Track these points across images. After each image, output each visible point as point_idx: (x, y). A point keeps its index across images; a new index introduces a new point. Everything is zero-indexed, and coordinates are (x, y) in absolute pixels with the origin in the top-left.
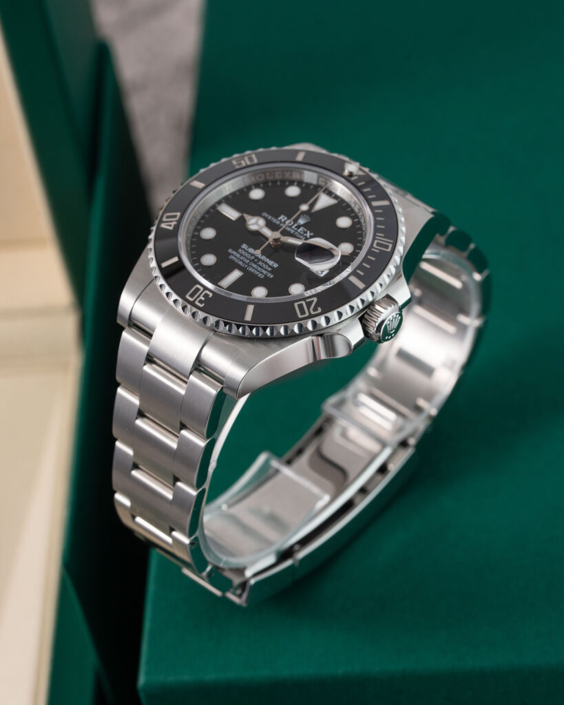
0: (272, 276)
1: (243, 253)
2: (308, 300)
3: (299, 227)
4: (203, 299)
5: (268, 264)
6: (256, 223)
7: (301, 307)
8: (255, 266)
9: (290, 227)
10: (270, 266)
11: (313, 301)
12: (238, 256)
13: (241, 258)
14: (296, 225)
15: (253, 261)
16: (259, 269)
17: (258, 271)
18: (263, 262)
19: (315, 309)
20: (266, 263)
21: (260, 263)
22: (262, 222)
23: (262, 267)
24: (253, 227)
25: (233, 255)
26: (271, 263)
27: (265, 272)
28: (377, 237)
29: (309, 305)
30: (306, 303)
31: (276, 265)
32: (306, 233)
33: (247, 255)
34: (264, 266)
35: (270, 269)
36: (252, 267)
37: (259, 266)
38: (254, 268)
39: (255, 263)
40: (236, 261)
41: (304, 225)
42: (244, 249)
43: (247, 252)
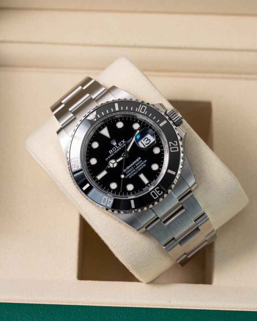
0: (146, 161)
1: (129, 171)
2: (170, 146)
3: (118, 145)
4: (159, 191)
5: (138, 161)
6: (113, 164)
7: (173, 149)
8: (138, 167)
9: (117, 149)
10: (140, 161)
11: (171, 144)
12: (130, 174)
13: (131, 173)
14: (116, 146)
15: (134, 168)
16: (140, 166)
17: (141, 166)
18: (136, 163)
19: (175, 143)
20: (137, 162)
21: (137, 165)
22: (113, 161)
23: (139, 164)
24: (115, 165)
25: (128, 176)
26: (137, 160)
27: (143, 163)
28: (138, 111)
29: (172, 146)
30: (171, 147)
31: (140, 158)
32: (122, 143)
33: (130, 170)
34: (139, 163)
35: (141, 161)
36: (138, 169)
37: (138, 166)
38: (139, 168)
39: (136, 167)
40: (133, 175)
41: (117, 143)
42: (126, 171)
43: (128, 170)
